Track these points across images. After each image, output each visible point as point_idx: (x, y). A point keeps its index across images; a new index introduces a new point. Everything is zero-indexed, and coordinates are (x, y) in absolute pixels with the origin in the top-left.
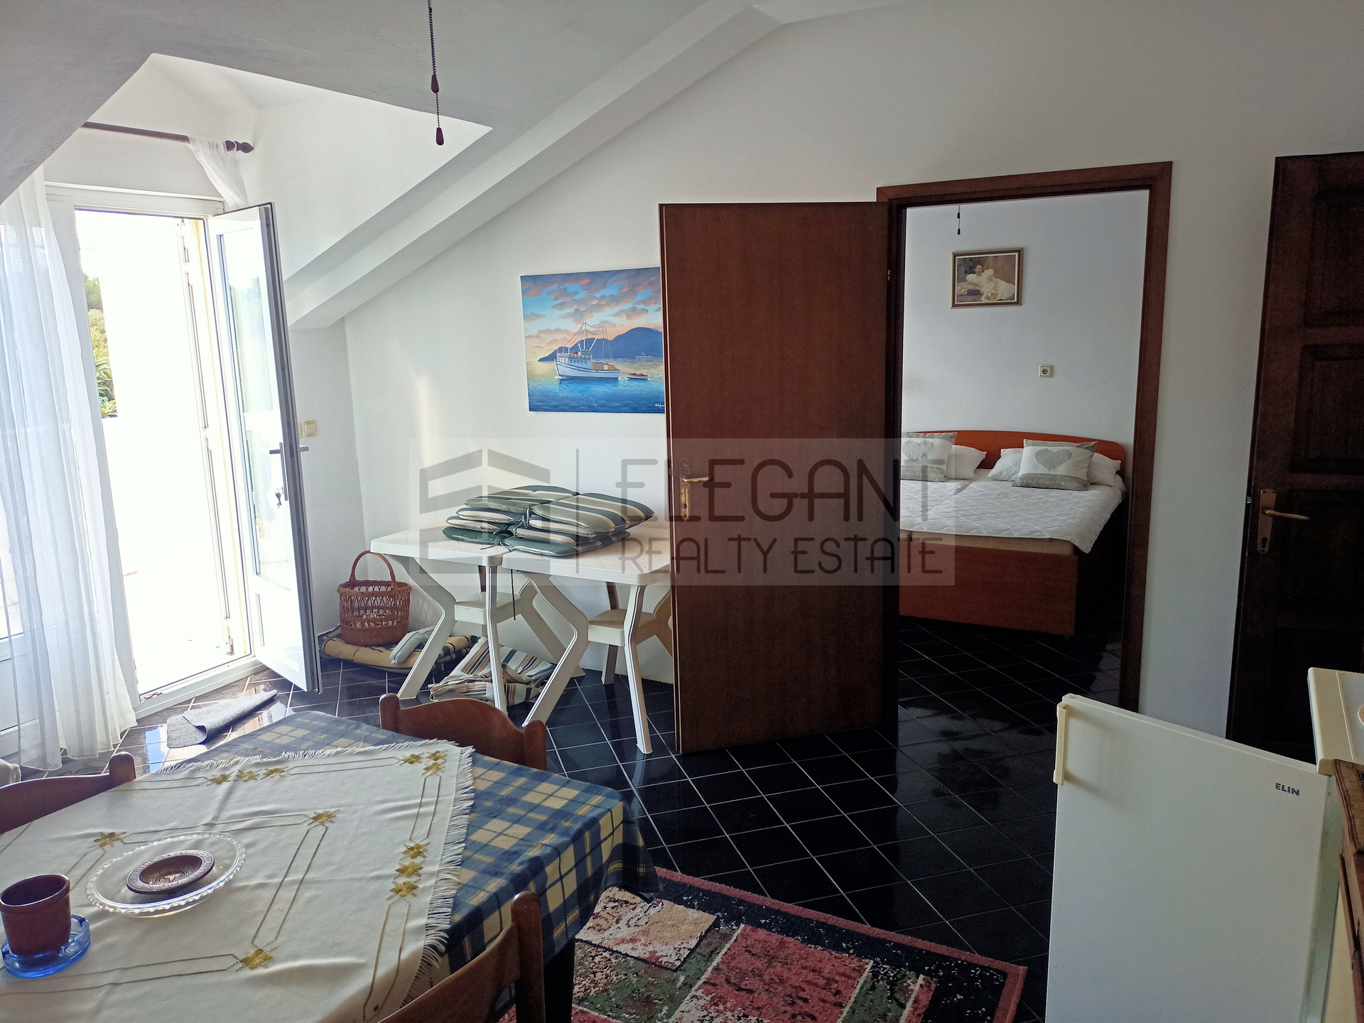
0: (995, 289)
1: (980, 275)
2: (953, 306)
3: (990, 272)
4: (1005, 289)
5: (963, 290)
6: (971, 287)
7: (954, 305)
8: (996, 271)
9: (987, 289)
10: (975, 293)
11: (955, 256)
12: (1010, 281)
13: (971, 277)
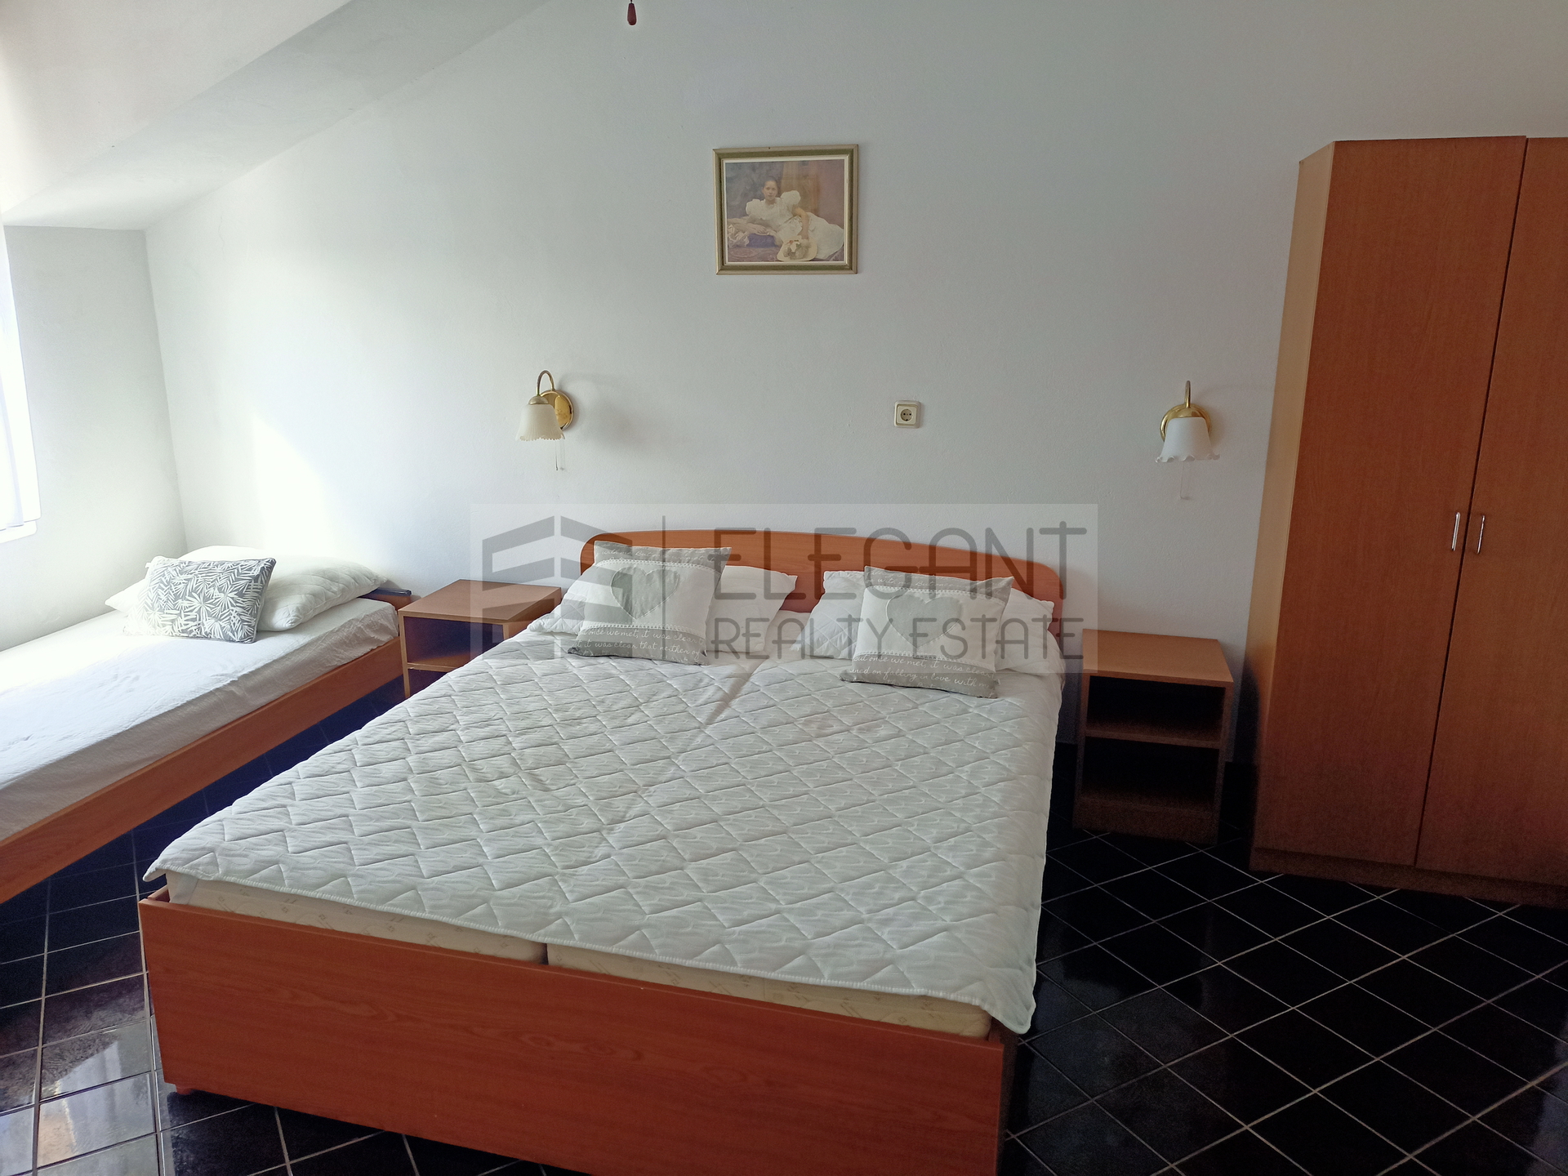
0: (804, 234)
1: (771, 202)
2: (721, 270)
3: (792, 197)
4: (825, 237)
5: (740, 235)
6: (757, 229)
7: (723, 268)
8: (804, 195)
9: (787, 232)
10: (767, 242)
11: (720, 156)
12: (835, 219)
13: (755, 207)
